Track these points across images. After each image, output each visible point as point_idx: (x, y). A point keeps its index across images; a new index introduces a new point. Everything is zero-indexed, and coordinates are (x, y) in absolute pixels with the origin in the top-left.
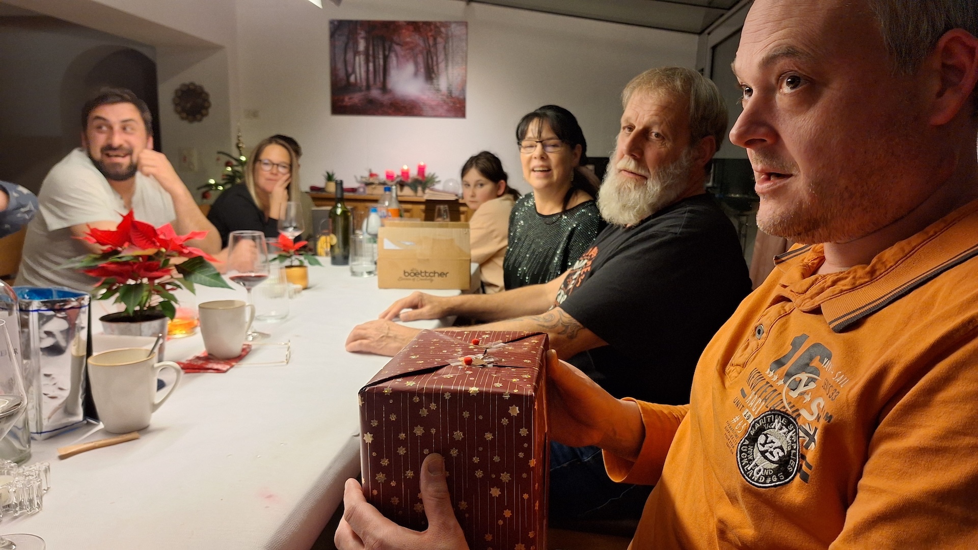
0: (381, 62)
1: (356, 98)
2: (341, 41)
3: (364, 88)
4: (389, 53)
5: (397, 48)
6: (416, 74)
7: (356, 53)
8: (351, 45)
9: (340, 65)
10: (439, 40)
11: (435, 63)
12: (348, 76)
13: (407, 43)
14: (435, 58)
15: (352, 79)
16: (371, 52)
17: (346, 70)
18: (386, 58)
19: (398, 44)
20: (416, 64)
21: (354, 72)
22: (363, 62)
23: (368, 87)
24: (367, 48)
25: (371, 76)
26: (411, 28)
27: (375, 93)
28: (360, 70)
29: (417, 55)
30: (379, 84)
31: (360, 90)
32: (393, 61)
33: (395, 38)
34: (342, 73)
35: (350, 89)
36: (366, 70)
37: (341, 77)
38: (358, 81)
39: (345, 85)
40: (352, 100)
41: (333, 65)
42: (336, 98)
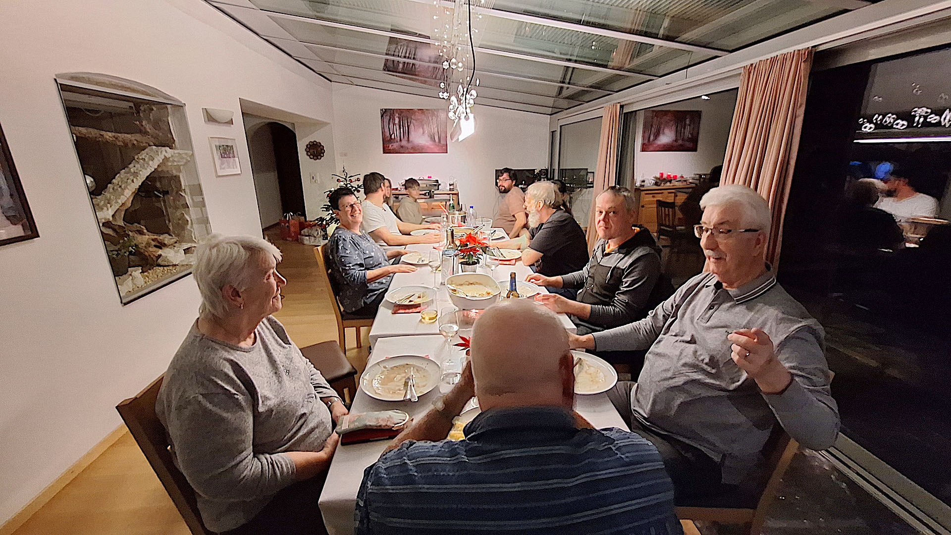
0: (407, 128)
1: (395, 145)
2: (386, 119)
3: (399, 141)
4: (410, 124)
5: (414, 122)
6: (423, 134)
7: (394, 124)
8: (391, 119)
9: (387, 130)
10: (434, 117)
12: (391, 136)
13: (419, 119)
15: (393, 136)
16: (401, 124)
17: (390, 133)
18: (409, 126)
19: (414, 120)
20: (423, 129)
21: (394, 133)
22: (397, 129)
23: (401, 140)
24: (399, 122)
25: (402, 135)
26: (420, 112)
27: (404, 143)
28: (397, 132)
29: (424, 124)
30: (406, 138)
31: (397, 142)
32: (412, 128)
33: (413, 117)
34: (388, 134)
35: (392, 141)
36: (399, 132)
37: (387, 136)
38: (396, 137)
39: (389, 139)
40: (393, 146)
41: (383, 130)
42: (385, 146)
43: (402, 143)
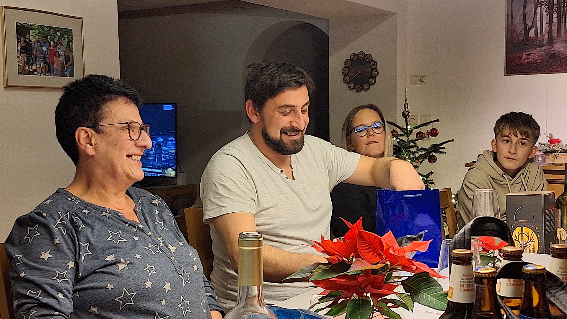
1: (536, 54)
3: (545, 42)
7: (537, 4)
9: (518, 19)
12: (527, 30)
15: (532, 33)
17: (525, 24)
21: (534, 25)
22: (544, 14)
23: (551, 41)
25: (555, 28)
28: (543, 23)
31: (542, 46)
34: (520, 28)
35: (528, 44)
36: (548, 22)
37: (518, 33)
38: (539, 35)
39: (523, 41)
40: (530, 56)
41: (510, 20)
42: (512, 56)
43: (554, 46)
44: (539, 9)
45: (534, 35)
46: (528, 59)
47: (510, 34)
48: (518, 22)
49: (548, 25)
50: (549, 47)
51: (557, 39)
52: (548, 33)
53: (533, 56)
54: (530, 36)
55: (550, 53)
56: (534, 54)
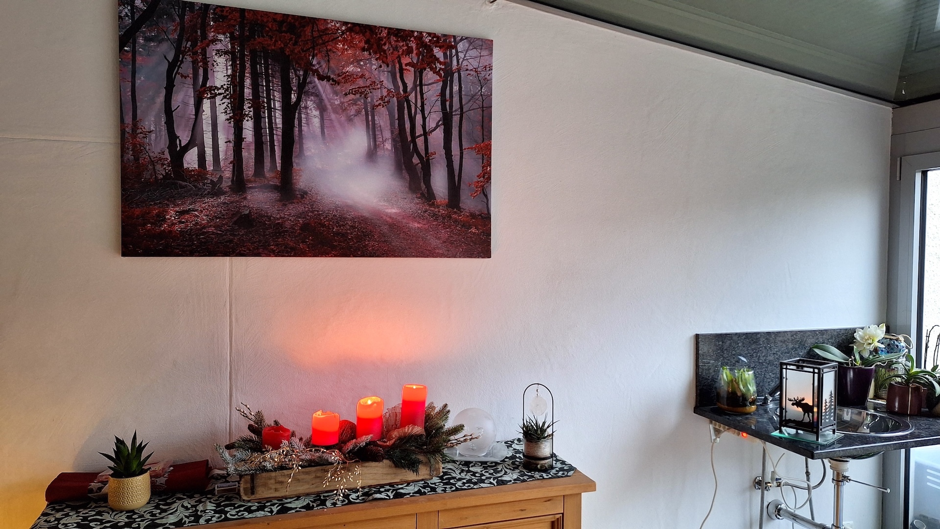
0: (279, 120)
1: (204, 211)
2: (153, 58)
3: (226, 184)
4: (299, 99)
5: (322, 87)
6: (372, 155)
7: (203, 91)
8: (186, 67)
9: (150, 122)
10: (429, 76)
11: (419, 131)
12: (178, 155)
13: (348, 78)
14: (419, 118)
15: (191, 160)
16: (248, 92)
18: (290, 111)
20: (372, 129)
21: (195, 140)
22: (222, 118)
23: (240, 184)
24: (236, 81)
25: (248, 155)
27: (260, 200)
28: (214, 136)
29: (374, 107)
30: (271, 176)
31: (216, 192)
33: (317, 63)
34: (158, 144)
35: (182, 187)
36: (232, 137)
37: (151, 154)
38: (210, 166)
39: (167, 176)
40: (187, 216)
41: (128, 120)
42: (138, 211)
43: (249, 197)
44: (206, 105)
45: (196, 166)
46: (183, 223)
47: (130, 156)
48: (152, 128)
49: (232, 145)
50: (236, 198)
51: (255, 181)
52: (231, 165)
53: (197, 216)
54: (185, 166)
55: (238, 212)
56: (196, 210)
